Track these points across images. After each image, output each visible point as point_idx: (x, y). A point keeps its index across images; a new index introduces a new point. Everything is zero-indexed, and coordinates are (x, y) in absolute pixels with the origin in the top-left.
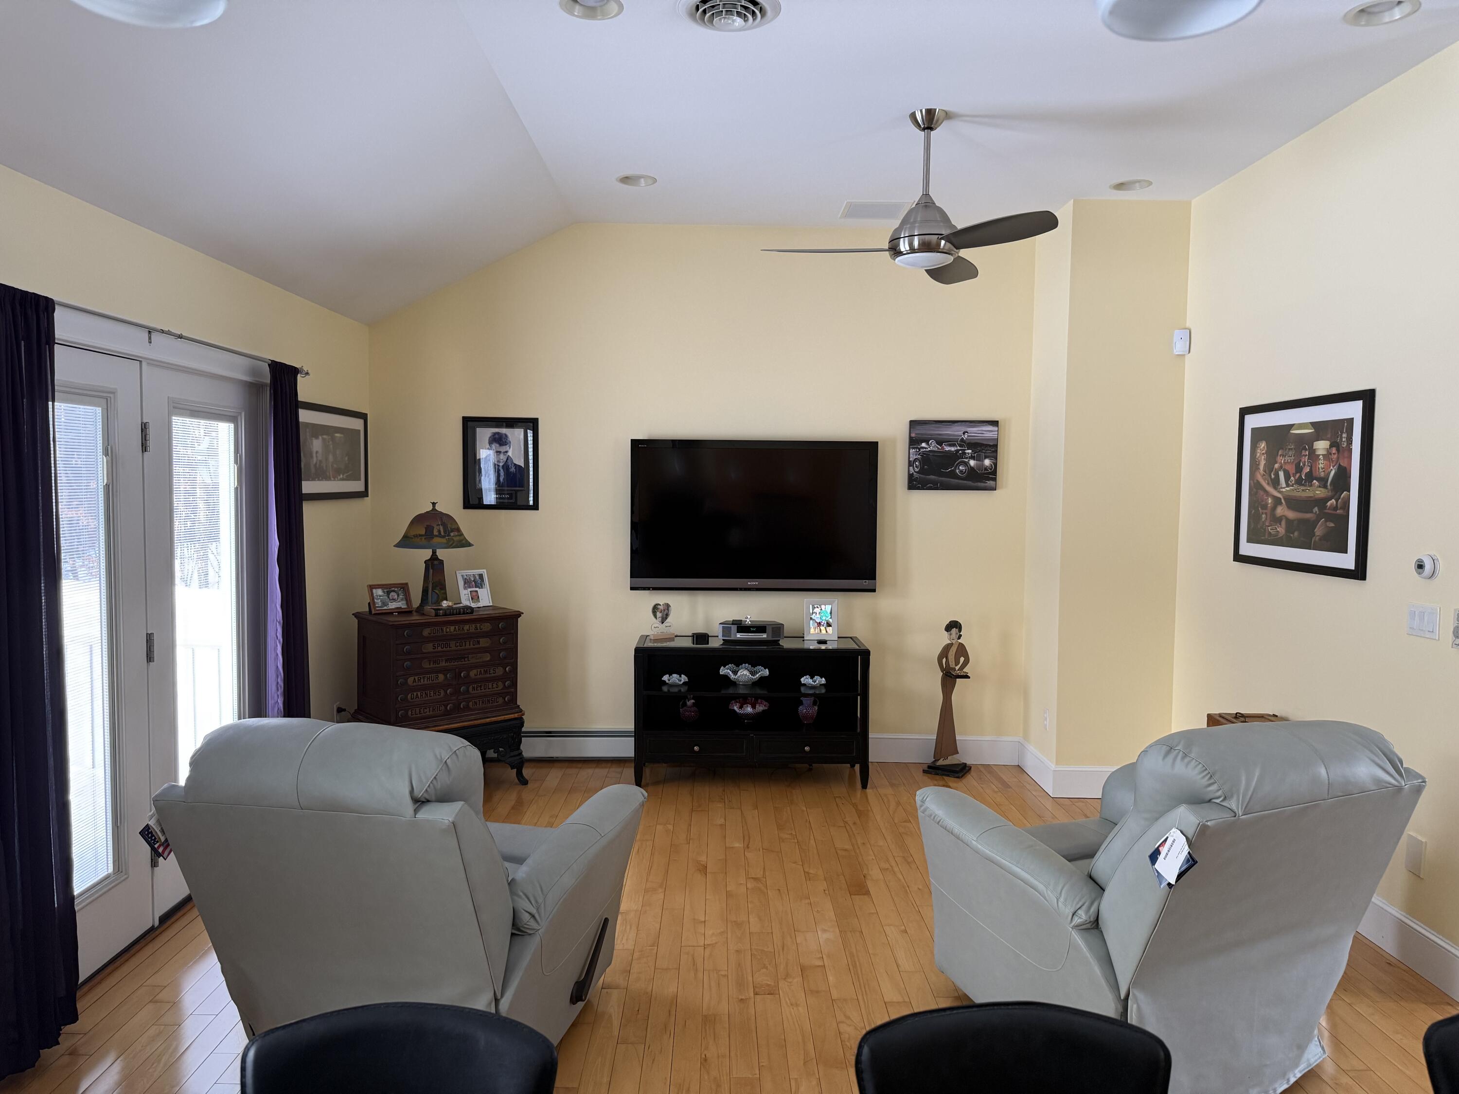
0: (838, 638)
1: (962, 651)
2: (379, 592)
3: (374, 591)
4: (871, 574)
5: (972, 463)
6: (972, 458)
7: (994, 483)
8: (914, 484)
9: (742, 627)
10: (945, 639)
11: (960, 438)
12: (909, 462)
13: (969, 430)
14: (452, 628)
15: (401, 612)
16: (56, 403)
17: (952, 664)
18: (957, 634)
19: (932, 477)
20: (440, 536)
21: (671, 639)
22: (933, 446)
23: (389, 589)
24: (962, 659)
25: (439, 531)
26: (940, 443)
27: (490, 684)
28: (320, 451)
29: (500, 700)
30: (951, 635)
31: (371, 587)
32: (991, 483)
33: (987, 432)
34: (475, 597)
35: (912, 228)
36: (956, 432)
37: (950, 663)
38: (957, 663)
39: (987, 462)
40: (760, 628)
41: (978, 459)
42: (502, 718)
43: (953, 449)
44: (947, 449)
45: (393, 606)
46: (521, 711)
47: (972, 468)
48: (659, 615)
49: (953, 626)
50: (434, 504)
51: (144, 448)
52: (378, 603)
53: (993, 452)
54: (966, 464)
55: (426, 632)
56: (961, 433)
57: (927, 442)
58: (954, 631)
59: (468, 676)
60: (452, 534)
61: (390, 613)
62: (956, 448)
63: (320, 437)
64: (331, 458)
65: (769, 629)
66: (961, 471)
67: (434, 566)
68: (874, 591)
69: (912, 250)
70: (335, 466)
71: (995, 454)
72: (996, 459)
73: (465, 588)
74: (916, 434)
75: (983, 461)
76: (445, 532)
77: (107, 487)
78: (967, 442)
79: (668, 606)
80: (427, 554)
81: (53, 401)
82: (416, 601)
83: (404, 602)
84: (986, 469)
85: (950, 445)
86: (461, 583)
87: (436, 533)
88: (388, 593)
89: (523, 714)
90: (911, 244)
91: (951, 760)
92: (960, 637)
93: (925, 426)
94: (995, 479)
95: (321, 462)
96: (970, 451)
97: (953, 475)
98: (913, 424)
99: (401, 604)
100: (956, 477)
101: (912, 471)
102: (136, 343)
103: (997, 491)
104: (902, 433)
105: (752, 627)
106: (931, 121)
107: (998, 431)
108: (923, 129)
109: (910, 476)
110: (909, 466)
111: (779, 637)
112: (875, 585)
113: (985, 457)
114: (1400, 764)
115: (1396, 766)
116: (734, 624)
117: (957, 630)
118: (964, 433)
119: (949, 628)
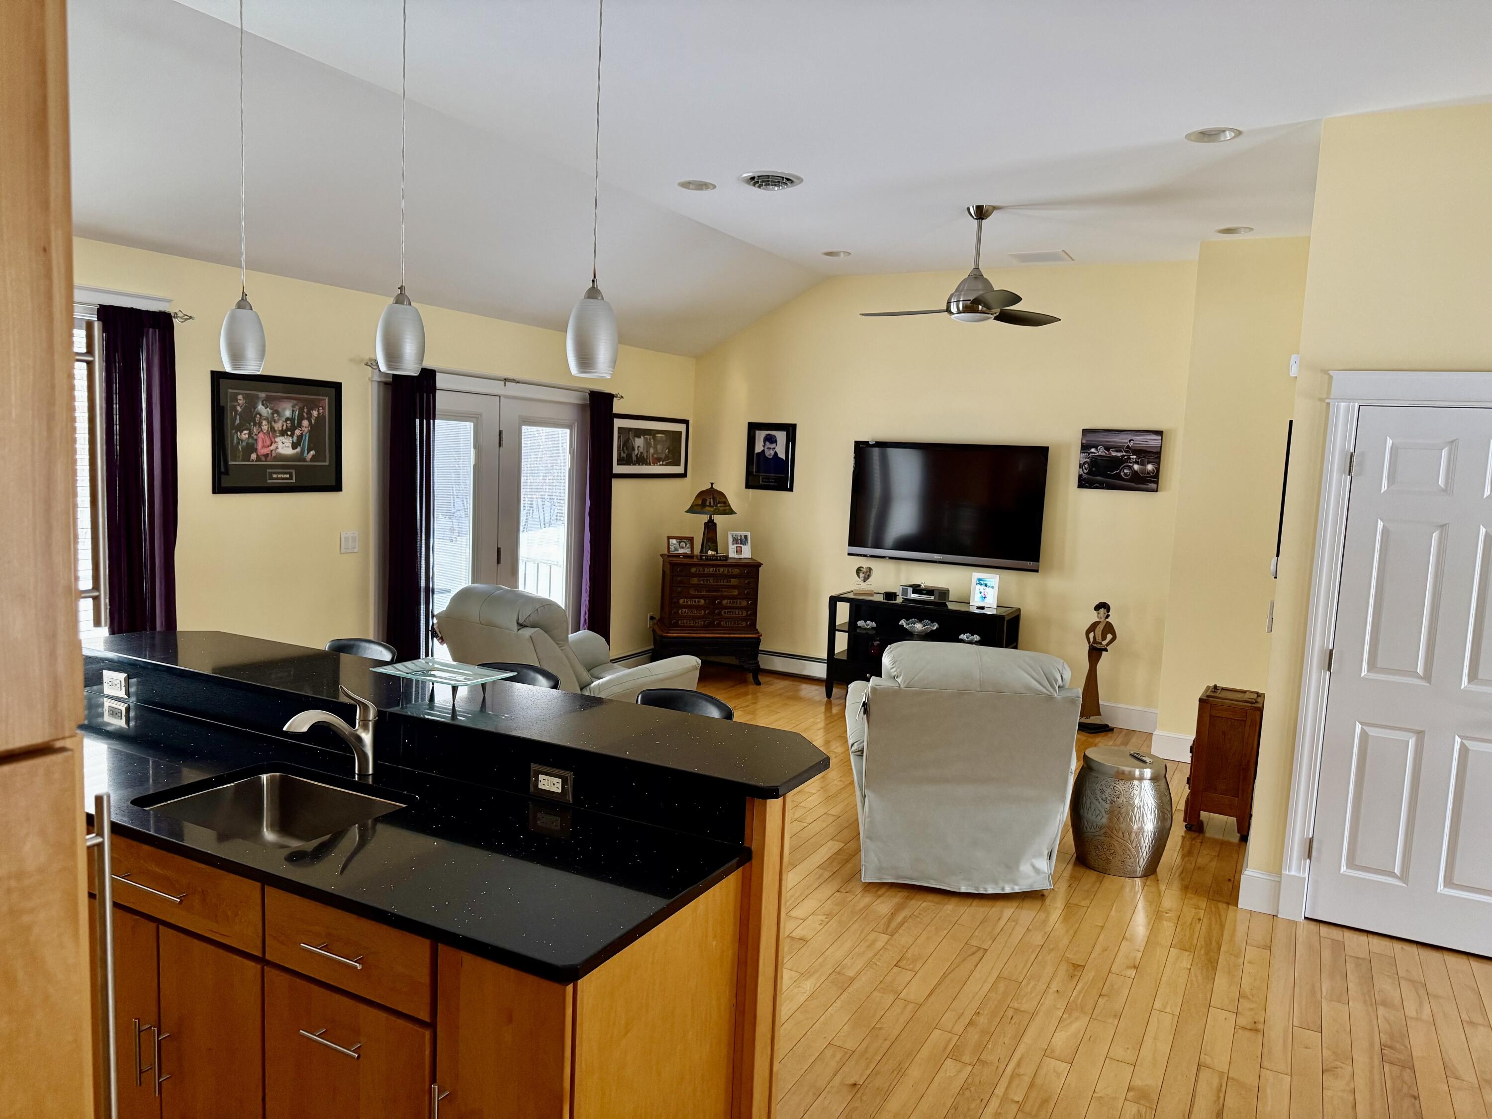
0: (997, 606)
1: (1109, 628)
2: (674, 541)
3: (671, 540)
4: (1036, 558)
5: (1136, 467)
6: (1136, 463)
7: (1156, 485)
8: (1083, 483)
9: (917, 589)
10: (1093, 617)
11: (1127, 445)
12: (1080, 464)
13: (1135, 438)
14: (712, 569)
15: (685, 556)
16: (436, 422)
17: (1099, 639)
18: (1105, 614)
19: (1099, 478)
20: (710, 506)
21: (872, 595)
22: (1101, 451)
23: (680, 539)
24: (1109, 637)
25: (710, 503)
26: (1107, 449)
27: (737, 611)
28: (642, 446)
29: (744, 624)
30: (1098, 613)
31: (669, 538)
32: (1153, 486)
33: (1152, 441)
34: (739, 551)
35: (959, 296)
36: (1123, 439)
37: (1097, 638)
38: (1104, 638)
39: (1150, 467)
40: (930, 592)
41: (1143, 464)
42: (743, 636)
43: (1119, 454)
44: (1114, 454)
45: (681, 551)
46: (758, 633)
47: (1136, 472)
48: (862, 575)
49: (1103, 606)
50: (712, 484)
51: (500, 445)
52: (672, 548)
53: (1156, 458)
54: (1130, 468)
55: (693, 570)
56: (1127, 441)
57: (1096, 447)
58: (1102, 611)
59: (720, 603)
60: (719, 505)
61: (678, 556)
62: (1122, 454)
63: (642, 437)
64: (652, 451)
65: (936, 593)
66: (1126, 474)
67: (710, 526)
68: (1037, 571)
69: (959, 312)
70: (655, 456)
71: (1158, 460)
72: (1159, 464)
73: (733, 544)
74: (1087, 441)
75: (1146, 466)
76: (714, 503)
77: (475, 466)
78: (1133, 448)
79: (870, 569)
80: (705, 518)
82: (697, 550)
83: (690, 550)
84: (1148, 473)
85: (1117, 451)
86: (730, 540)
87: (708, 504)
88: (680, 543)
89: (761, 636)
90: (958, 307)
91: (1093, 720)
92: (1108, 616)
93: (1097, 434)
94: (1157, 483)
95: (642, 453)
96: (1135, 457)
97: (1118, 477)
98: (1086, 432)
99: (687, 551)
100: (1123, 479)
101: (1081, 472)
102: (497, 388)
103: (1158, 493)
104: (1076, 440)
105: (924, 590)
106: (981, 213)
107: (1162, 440)
108: (976, 219)
109: (1080, 476)
110: (1080, 467)
111: (945, 600)
112: (1038, 566)
113: (1149, 463)
114: (1056, 681)
115: (1050, 680)
116: (910, 586)
117: (1105, 610)
118: (1130, 441)
119: (1098, 608)
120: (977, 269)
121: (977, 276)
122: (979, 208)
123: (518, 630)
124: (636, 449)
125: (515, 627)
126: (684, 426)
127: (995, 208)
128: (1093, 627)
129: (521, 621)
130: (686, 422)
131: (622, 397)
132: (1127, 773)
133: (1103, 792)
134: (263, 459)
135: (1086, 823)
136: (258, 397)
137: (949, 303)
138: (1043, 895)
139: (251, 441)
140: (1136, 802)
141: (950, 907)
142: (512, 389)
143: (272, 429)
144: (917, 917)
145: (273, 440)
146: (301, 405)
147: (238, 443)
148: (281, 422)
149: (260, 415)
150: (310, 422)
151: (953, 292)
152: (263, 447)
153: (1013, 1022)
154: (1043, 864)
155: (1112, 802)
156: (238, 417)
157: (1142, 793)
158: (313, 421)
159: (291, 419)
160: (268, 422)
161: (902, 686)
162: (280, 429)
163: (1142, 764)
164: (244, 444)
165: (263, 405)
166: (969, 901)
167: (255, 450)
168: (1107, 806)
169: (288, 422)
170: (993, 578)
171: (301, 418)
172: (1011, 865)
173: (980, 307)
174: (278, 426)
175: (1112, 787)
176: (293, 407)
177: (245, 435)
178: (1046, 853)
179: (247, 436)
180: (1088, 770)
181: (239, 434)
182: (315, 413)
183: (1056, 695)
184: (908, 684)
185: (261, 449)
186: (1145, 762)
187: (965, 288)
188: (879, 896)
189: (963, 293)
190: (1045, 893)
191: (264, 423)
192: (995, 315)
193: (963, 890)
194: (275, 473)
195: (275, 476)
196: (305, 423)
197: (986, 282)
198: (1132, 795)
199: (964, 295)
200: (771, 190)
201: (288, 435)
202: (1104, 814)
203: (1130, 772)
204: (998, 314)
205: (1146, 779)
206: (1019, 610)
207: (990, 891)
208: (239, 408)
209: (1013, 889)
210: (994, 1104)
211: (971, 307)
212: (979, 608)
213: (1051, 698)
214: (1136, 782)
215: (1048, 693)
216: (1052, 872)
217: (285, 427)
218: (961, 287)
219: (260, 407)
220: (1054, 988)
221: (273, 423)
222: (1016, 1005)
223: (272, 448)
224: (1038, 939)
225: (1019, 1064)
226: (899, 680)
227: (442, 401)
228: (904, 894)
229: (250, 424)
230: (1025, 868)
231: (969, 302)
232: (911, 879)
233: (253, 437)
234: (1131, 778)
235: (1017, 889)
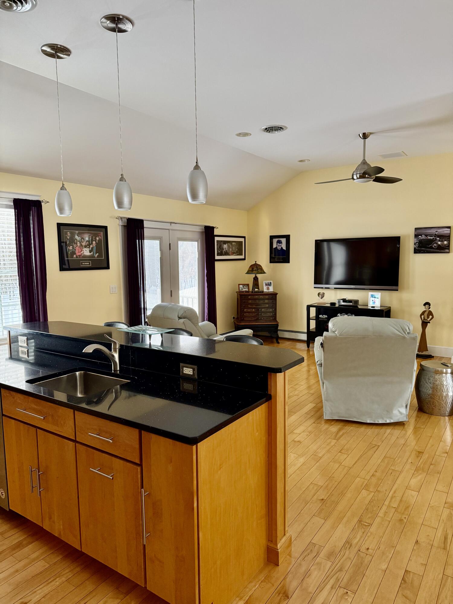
0: (381, 306)
1: (430, 313)
2: (241, 286)
3: (240, 286)
4: (397, 284)
5: (439, 243)
6: (439, 241)
7: (448, 250)
8: (416, 251)
9: (344, 301)
10: (423, 309)
11: (434, 234)
12: (415, 243)
13: (438, 230)
14: (257, 296)
15: (246, 292)
16: (145, 240)
17: (426, 318)
18: (428, 307)
19: (423, 249)
20: (255, 271)
21: (325, 304)
22: (424, 237)
23: (244, 285)
24: (431, 317)
25: (255, 269)
26: (426, 236)
27: (268, 313)
28: (226, 248)
29: (271, 318)
30: (425, 307)
31: (239, 285)
32: (447, 250)
33: (446, 231)
34: (268, 289)
35: (357, 172)
36: (433, 231)
37: (425, 318)
38: (428, 318)
39: (445, 242)
40: (350, 301)
41: (442, 241)
42: (271, 323)
43: (432, 238)
44: (429, 238)
45: (244, 290)
46: (277, 322)
47: (439, 245)
48: (320, 296)
49: (427, 304)
50: (256, 262)
51: (170, 249)
52: (240, 289)
53: (448, 238)
54: (437, 243)
55: (249, 297)
56: (435, 232)
57: (421, 235)
58: (427, 306)
59: (261, 310)
60: (259, 270)
61: (243, 292)
63: (227, 244)
64: (231, 250)
65: (353, 302)
66: (435, 246)
67: (256, 279)
68: (397, 290)
69: (358, 178)
70: (232, 252)
71: (449, 239)
72: (449, 241)
73: (265, 286)
74: (417, 233)
75: (444, 242)
76: (257, 269)
77: (160, 258)
78: (438, 235)
79: (324, 293)
80: (253, 276)
81: (144, 240)
82: (251, 289)
83: (248, 289)
84: (445, 245)
85: (431, 236)
86: (264, 285)
87: (254, 270)
88: (243, 286)
89: (279, 323)
90: (357, 176)
91: (425, 353)
93: (420, 230)
94: (449, 249)
95: (227, 251)
96: (438, 238)
97: (431, 248)
98: (416, 229)
99: (247, 290)
100: (433, 248)
101: (415, 247)
102: (167, 226)
103: (450, 253)
104: (412, 233)
105: (348, 301)
106: (365, 136)
107: (450, 230)
108: (363, 139)
109: (415, 248)
110: (414, 245)
111: (357, 304)
112: (398, 288)
113: (445, 241)
114: (406, 330)
115: (404, 330)
116: (341, 299)
117: (428, 306)
118: (436, 232)
119: (425, 305)
120: (364, 160)
121: (364, 162)
122: (364, 134)
123: (178, 320)
124: (224, 249)
125: (177, 319)
126: (244, 239)
127: (371, 133)
128: (423, 313)
129: (179, 316)
130: (244, 237)
131: (218, 228)
132: (439, 371)
133: (429, 379)
134: (79, 257)
135: (422, 393)
136: (75, 233)
137: (353, 175)
138: (404, 424)
139: (73, 250)
140: (444, 383)
141: (363, 429)
142: (174, 226)
143: (81, 245)
144: (348, 433)
145: (82, 249)
146: (92, 235)
147: (69, 251)
148: (85, 242)
149: (76, 239)
150: (96, 242)
151: (355, 170)
152: (78, 252)
153: (392, 474)
154: (403, 410)
155: (434, 383)
156: (68, 241)
157: (447, 379)
158: (97, 242)
159: (89, 241)
160: (80, 242)
161: (338, 335)
162: (85, 245)
163: (447, 367)
164: (71, 251)
165: (77, 236)
166: (371, 427)
167: (75, 254)
168: (432, 385)
169: (88, 242)
170: (378, 294)
171: (92, 241)
172: (389, 411)
173: (367, 176)
174: (84, 244)
175: (433, 377)
176: (89, 236)
177: (71, 248)
178: (404, 405)
179: (72, 248)
180: (422, 370)
181: (69, 247)
182: (98, 238)
183: (406, 336)
184: (340, 334)
185: (78, 253)
186: (448, 366)
187: (360, 168)
188: (332, 425)
189: (359, 170)
190: (405, 423)
191: (78, 243)
192: (373, 179)
193: (368, 422)
194: (83, 262)
195: (83, 264)
196: (94, 242)
197: (368, 165)
198: (442, 380)
199: (359, 171)
200: (274, 133)
201: (87, 247)
202: (430, 389)
203: (441, 370)
204: (374, 178)
205: (448, 373)
206: (390, 307)
207: (380, 422)
208: (68, 237)
209: (390, 421)
210: (384, 508)
211: (362, 176)
212: (372, 307)
213: (404, 338)
214: (444, 375)
215: (403, 336)
216: (408, 414)
217: (86, 244)
218: (358, 169)
219: (76, 237)
220: (410, 461)
221: (82, 243)
222: (393, 468)
223: (82, 253)
224: (402, 441)
225: (395, 492)
226: (336, 333)
227: (146, 232)
228: (342, 424)
229: (73, 243)
230: (395, 412)
231: (362, 174)
232: (346, 417)
233: (74, 249)
234: (442, 373)
235: (392, 421)
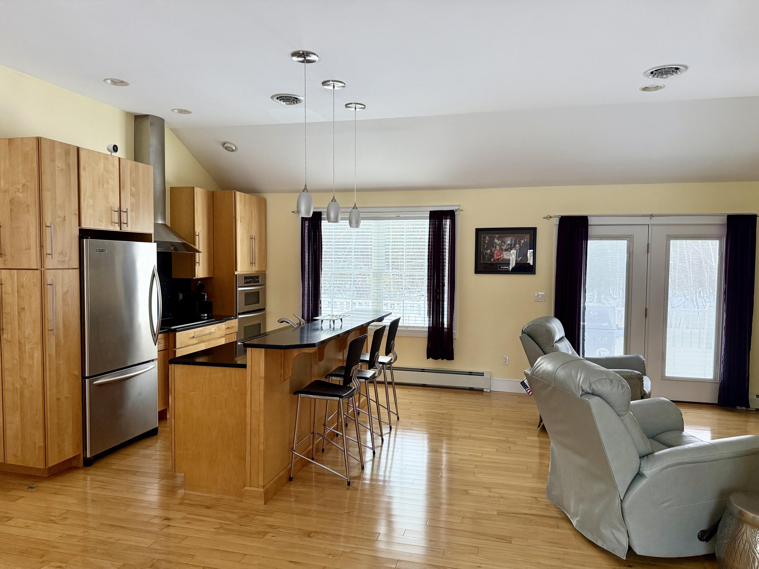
102: (647, 220)
134: (497, 260)
136: (495, 237)
139: (491, 254)
142: (656, 220)
143: (501, 249)
145: (501, 253)
146: (515, 238)
147: (486, 255)
148: (505, 246)
149: (496, 243)
150: (520, 245)
152: (497, 256)
156: (486, 245)
158: (521, 245)
159: (511, 245)
160: (499, 246)
162: (505, 248)
164: (488, 255)
165: (497, 239)
167: (493, 257)
169: (509, 246)
171: (515, 244)
174: (504, 248)
176: (511, 239)
177: (489, 251)
179: (490, 252)
181: (486, 251)
182: (522, 241)
185: (496, 257)
191: (498, 246)
194: (502, 266)
195: (502, 267)
196: (517, 246)
201: (509, 251)
208: (486, 242)
217: (507, 248)
219: (496, 240)
221: (502, 246)
223: (501, 256)
229: (491, 247)
233: (492, 252)
